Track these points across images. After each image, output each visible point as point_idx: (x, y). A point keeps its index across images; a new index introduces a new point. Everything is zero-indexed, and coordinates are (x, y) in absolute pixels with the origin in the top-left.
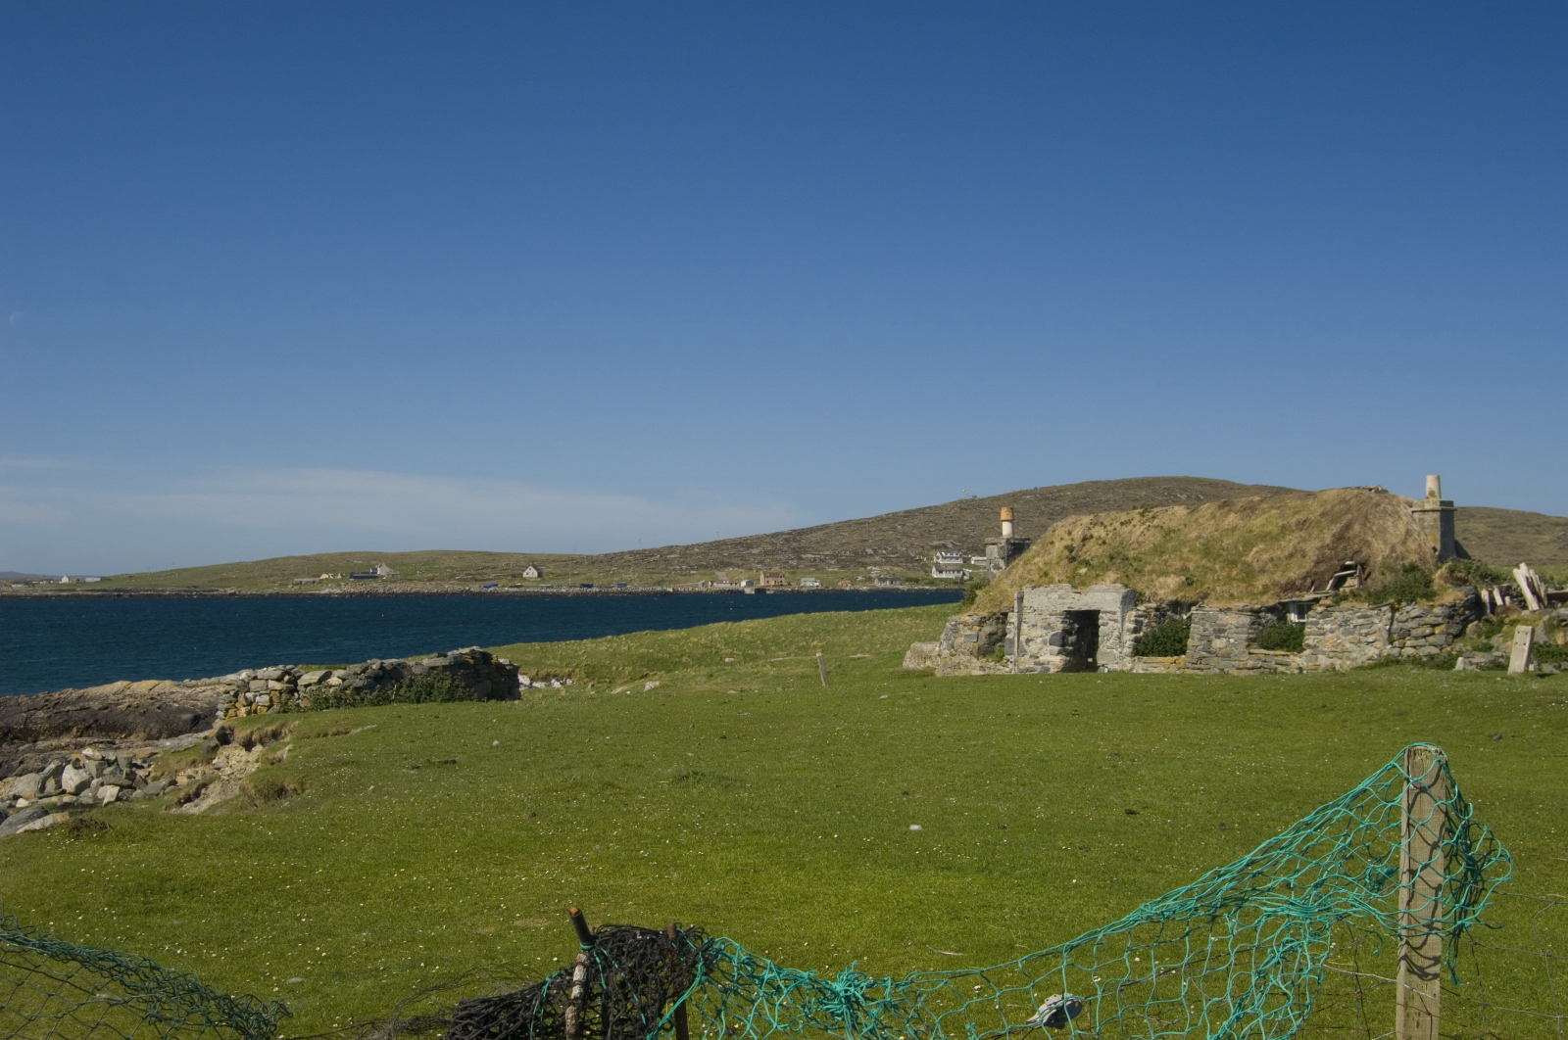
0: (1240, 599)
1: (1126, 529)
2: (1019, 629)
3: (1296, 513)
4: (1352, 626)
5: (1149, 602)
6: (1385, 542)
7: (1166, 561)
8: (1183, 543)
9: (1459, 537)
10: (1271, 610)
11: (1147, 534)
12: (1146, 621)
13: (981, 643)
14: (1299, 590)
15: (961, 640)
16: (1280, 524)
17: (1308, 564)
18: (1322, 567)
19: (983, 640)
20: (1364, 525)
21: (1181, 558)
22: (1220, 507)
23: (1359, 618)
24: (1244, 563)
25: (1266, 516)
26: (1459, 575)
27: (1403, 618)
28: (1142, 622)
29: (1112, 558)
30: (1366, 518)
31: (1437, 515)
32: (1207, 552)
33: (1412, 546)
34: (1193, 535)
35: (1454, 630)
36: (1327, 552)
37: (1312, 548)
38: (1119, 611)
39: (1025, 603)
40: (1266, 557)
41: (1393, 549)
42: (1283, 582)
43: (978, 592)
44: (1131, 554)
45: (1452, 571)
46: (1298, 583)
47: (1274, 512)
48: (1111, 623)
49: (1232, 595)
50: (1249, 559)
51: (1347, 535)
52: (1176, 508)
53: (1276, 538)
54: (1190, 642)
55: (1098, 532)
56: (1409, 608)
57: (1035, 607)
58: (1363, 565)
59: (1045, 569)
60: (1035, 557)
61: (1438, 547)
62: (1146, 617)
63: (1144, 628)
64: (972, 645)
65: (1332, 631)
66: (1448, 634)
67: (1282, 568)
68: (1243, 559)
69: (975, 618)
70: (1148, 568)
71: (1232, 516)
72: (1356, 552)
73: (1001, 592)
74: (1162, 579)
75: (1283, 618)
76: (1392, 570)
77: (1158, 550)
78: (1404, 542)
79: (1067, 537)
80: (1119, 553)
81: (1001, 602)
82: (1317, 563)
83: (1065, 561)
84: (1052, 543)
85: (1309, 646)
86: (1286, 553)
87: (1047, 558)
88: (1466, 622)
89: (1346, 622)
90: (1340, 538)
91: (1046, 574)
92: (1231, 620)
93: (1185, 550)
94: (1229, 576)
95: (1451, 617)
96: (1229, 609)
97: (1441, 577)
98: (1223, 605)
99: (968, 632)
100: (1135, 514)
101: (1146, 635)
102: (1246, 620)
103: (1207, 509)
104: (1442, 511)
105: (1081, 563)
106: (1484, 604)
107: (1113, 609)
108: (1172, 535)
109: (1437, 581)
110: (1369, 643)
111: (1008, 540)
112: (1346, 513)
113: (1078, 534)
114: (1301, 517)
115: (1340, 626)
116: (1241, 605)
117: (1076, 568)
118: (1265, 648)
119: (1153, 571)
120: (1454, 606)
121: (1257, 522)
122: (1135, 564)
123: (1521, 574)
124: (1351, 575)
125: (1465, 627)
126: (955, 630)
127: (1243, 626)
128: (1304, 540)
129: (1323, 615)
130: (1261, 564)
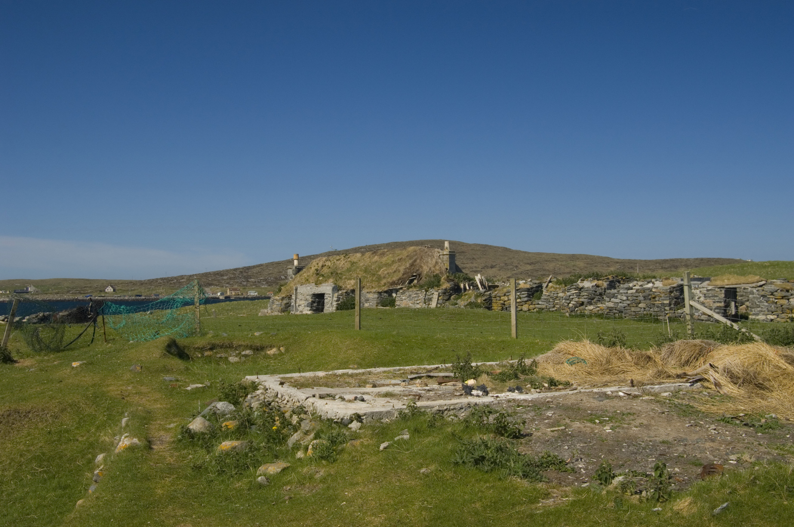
0: (375, 288)
1: (338, 262)
2: (296, 301)
3: (398, 256)
4: (412, 297)
5: (344, 290)
6: (428, 266)
7: (351, 274)
8: (358, 268)
9: (457, 263)
10: (386, 292)
11: (346, 264)
12: (341, 297)
13: (282, 307)
14: (396, 284)
15: (275, 306)
16: (392, 259)
17: (400, 275)
18: (405, 276)
19: (283, 306)
20: (421, 260)
21: (356, 273)
22: (373, 254)
23: (414, 294)
24: (378, 275)
25: (387, 257)
26: (451, 278)
27: (429, 294)
29: (332, 273)
30: (422, 257)
31: (448, 256)
32: (366, 271)
33: (437, 268)
34: (361, 264)
35: (446, 298)
36: (407, 270)
37: (402, 269)
38: (331, 293)
39: (298, 291)
40: (386, 272)
41: (430, 269)
42: (391, 282)
43: (282, 288)
44: (339, 272)
45: (448, 277)
46: (396, 282)
47: (391, 255)
48: (329, 298)
49: (372, 287)
50: (380, 273)
51: (415, 264)
52: (358, 254)
53: (390, 265)
54: (355, 305)
55: (328, 263)
56: (431, 290)
57: (302, 292)
58: (419, 275)
59: (308, 278)
60: (304, 274)
61: (448, 268)
62: (341, 295)
63: (341, 300)
64: (279, 308)
65: (405, 299)
66: (444, 299)
67: (391, 276)
68: (378, 273)
69: (280, 297)
70: (344, 277)
71: (376, 257)
72: (417, 270)
73: (291, 287)
74: (349, 281)
75: (390, 295)
76: (430, 277)
77: (349, 270)
78: (435, 266)
79: (317, 265)
80: (335, 272)
81: (291, 291)
82: (403, 274)
83: (315, 275)
84: (311, 268)
85: (397, 305)
86: (393, 271)
87: (308, 274)
88: (451, 295)
89: (410, 296)
90: (412, 265)
91: (307, 280)
92: (370, 296)
93: (358, 270)
94: (372, 280)
95: (444, 293)
96: (371, 292)
97: (444, 279)
98: (368, 291)
99: (278, 303)
100: (342, 256)
101: (342, 302)
102: (376, 296)
103: (368, 254)
104: (450, 255)
105: (320, 275)
106: (461, 289)
107: (329, 293)
108: (354, 264)
109: (442, 280)
110: (417, 304)
111: (296, 267)
112: (415, 256)
113: (320, 264)
114: (400, 257)
115: (408, 297)
116: (374, 290)
117: (319, 278)
118: (383, 306)
119: (346, 278)
120: (446, 289)
121: (384, 259)
122: (340, 276)
123: (478, 278)
124: (415, 279)
125: (450, 297)
126: (273, 303)
127: (375, 298)
128: (400, 266)
129: (402, 293)
130: (384, 275)
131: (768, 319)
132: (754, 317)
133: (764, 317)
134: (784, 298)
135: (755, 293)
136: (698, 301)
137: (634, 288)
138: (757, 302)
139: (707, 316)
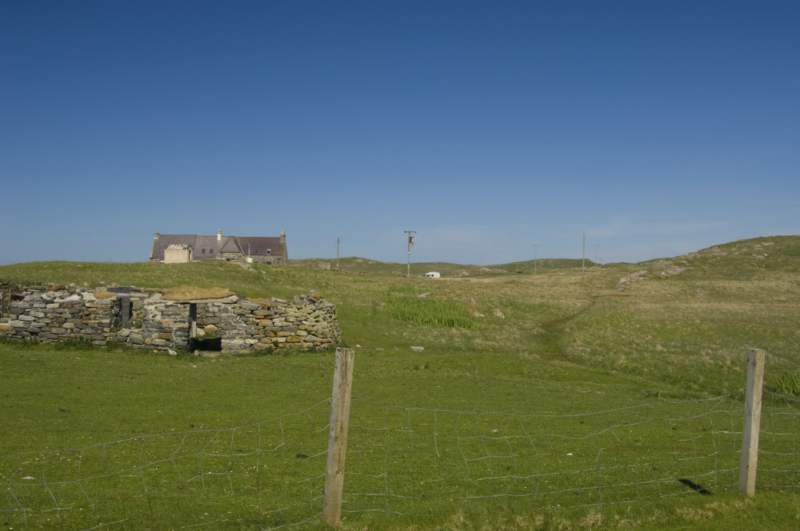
131: (247, 344)
132: (228, 341)
133: (241, 342)
134: (267, 317)
135: (230, 311)
136: (153, 321)
137: (55, 301)
138: (232, 322)
139: (165, 340)
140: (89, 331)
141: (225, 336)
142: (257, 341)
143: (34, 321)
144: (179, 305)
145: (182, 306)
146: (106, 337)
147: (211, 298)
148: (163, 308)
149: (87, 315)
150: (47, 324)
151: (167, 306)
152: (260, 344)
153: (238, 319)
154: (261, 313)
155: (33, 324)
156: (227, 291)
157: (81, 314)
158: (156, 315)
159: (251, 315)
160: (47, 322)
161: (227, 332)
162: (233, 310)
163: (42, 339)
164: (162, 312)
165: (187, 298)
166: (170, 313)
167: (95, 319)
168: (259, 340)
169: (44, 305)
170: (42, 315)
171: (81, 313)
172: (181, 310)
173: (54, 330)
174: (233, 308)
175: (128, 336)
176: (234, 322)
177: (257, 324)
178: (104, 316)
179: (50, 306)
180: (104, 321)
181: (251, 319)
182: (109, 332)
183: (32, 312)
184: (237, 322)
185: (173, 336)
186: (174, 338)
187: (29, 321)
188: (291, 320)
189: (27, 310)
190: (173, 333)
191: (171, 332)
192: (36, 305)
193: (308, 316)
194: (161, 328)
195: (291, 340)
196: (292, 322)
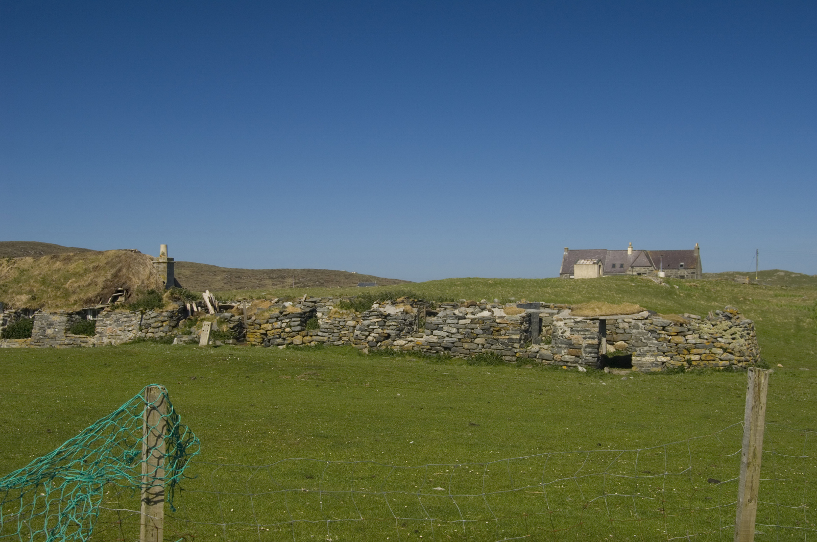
0: (62, 307)
3: (92, 262)
4: (121, 322)
5: (11, 309)
6: (139, 278)
7: (21, 287)
8: (31, 277)
9: (176, 277)
10: (78, 313)
11: (11, 272)
12: (9, 319)
14: (94, 303)
16: (84, 267)
17: (99, 289)
18: (106, 291)
20: (128, 269)
21: (29, 285)
22: (52, 258)
23: (125, 317)
24: (64, 288)
25: (77, 263)
26: (176, 296)
27: (147, 318)
28: (6, 320)
30: (129, 266)
31: (165, 265)
32: (44, 282)
33: (152, 280)
34: (36, 273)
35: (172, 324)
36: (109, 283)
37: (101, 281)
40: (76, 285)
41: (143, 282)
45: (172, 294)
46: (93, 299)
47: (81, 261)
49: (57, 305)
50: (67, 286)
51: (119, 274)
52: (27, 258)
53: (81, 275)
54: (33, 331)
56: (150, 313)
58: (127, 290)
61: (166, 281)
62: (9, 317)
63: (8, 323)
65: (110, 325)
66: (170, 326)
67: (84, 291)
68: (64, 286)
70: (11, 290)
71: (58, 263)
72: (124, 283)
74: (18, 297)
75: (84, 318)
76: (142, 293)
77: (17, 281)
78: (148, 279)
82: (103, 289)
85: (98, 332)
86: (87, 283)
88: (179, 320)
89: (118, 320)
90: (115, 276)
92: (56, 319)
93: (32, 281)
94: (56, 295)
95: (171, 317)
96: (56, 313)
97: (167, 297)
98: (52, 311)
100: (4, 261)
101: (9, 327)
102: (65, 319)
103: (44, 259)
104: (168, 263)
106: (188, 310)
108: (25, 272)
109: (165, 299)
110: (129, 331)
112: (119, 263)
114: (96, 264)
115: (115, 322)
116: (62, 311)
118: (74, 334)
119: (13, 292)
120: (173, 311)
121: (72, 267)
122: (4, 288)
123: (206, 296)
124: (121, 295)
125: (178, 322)
127: (63, 322)
128: (97, 277)
129: (106, 316)
130: (73, 289)
131: (659, 362)
132: (638, 358)
133: (652, 359)
134: (679, 334)
135: (640, 327)
136: (562, 337)
137: (467, 317)
138: (643, 338)
139: (574, 357)
140: (500, 347)
141: (636, 353)
142: (669, 358)
143: (448, 336)
144: (588, 321)
145: (591, 322)
146: (516, 353)
147: (621, 314)
148: (573, 324)
149: (497, 331)
150: (460, 339)
151: (576, 322)
152: (672, 362)
153: (649, 335)
154: (673, 329)
155: (447, 339)
156: (637, 306)
157: (492, 330)
158: (565, 331)
159: (663, 332)
160: (459, 337)
161: (638, 349)
162: (643, 326)
163: (454, 354)
164: (571, 328)
165: (597, 314)
166: (579, 329)
167: (505, 335)
168: (671, 357)
169: (456, 321)
170: (454, 330)
171: (491, 328)
172: (591, 326)
173: (466, 346)
174: (644, 324)
175: (537, 352)
176: (645, 339)
177: (669, 341)
178: (514, 332)
179: (462, 322)
180: (514, 337)
181: (663, 336)
182: (518, 347)
183: (446, 328)
184: (648, 339)
185: (583, 352)
186: (584, 355)
187: (442, 336)
188: (706, 337)
189: (440, 326)
190: (582, 350)
191: (580, 349)
192: (449, 321)
193: (724, 333)
194: (571, 344)
195: (706, 358)
196: (707, 339)
